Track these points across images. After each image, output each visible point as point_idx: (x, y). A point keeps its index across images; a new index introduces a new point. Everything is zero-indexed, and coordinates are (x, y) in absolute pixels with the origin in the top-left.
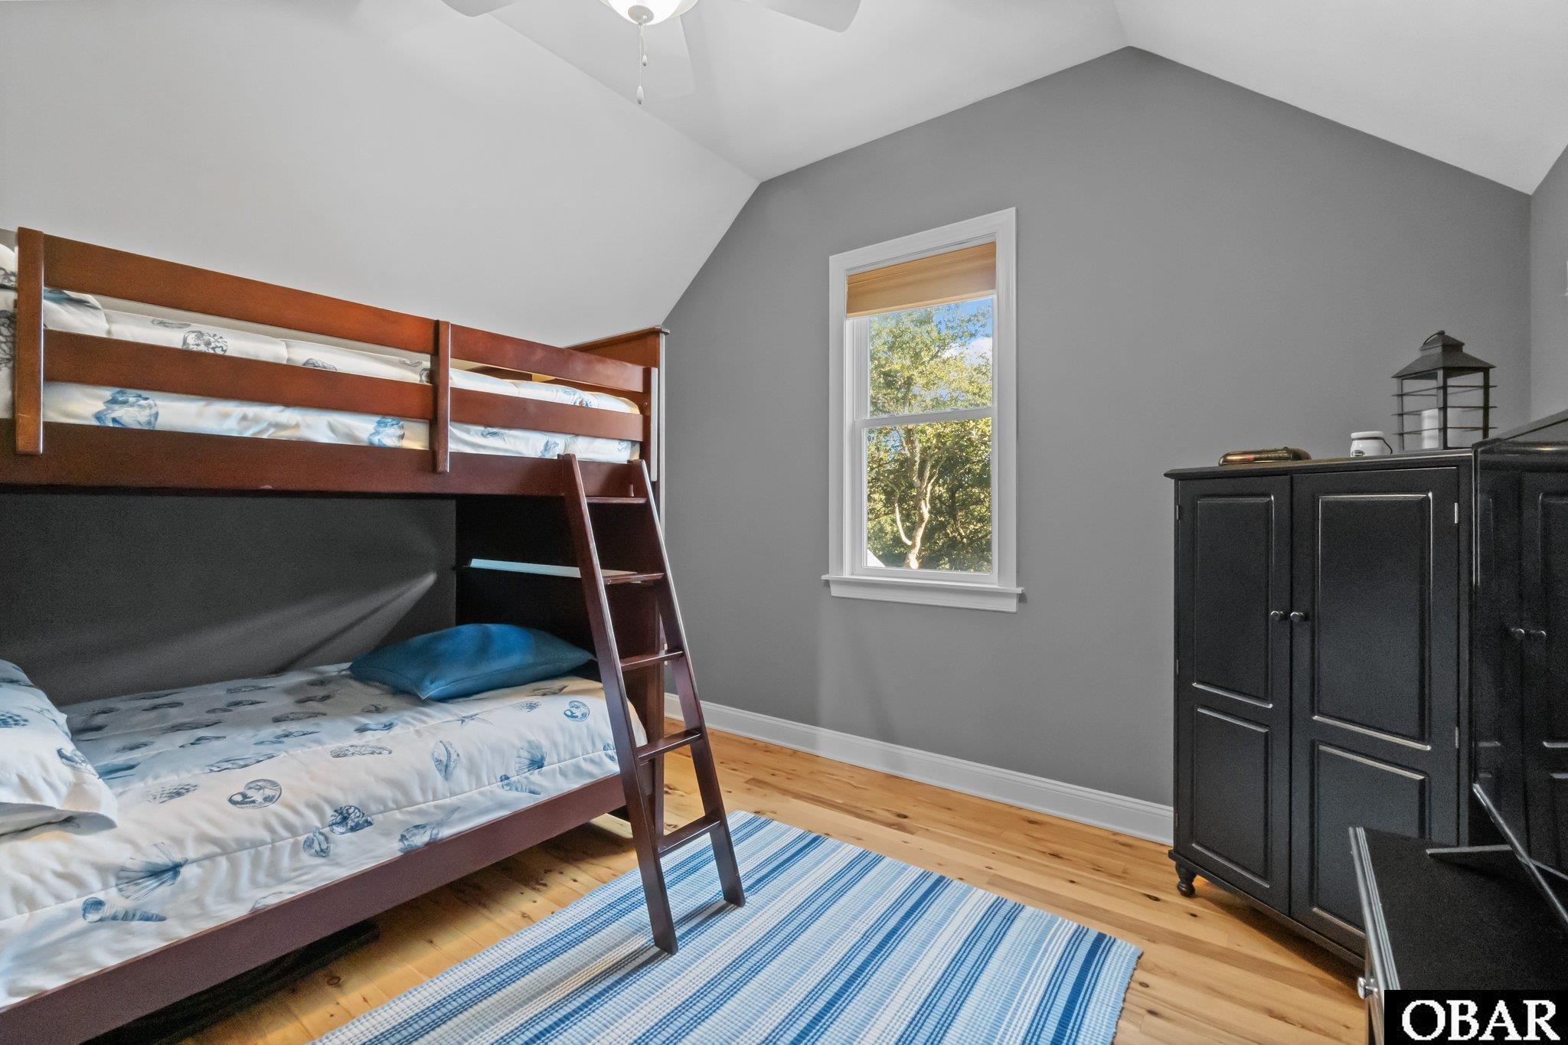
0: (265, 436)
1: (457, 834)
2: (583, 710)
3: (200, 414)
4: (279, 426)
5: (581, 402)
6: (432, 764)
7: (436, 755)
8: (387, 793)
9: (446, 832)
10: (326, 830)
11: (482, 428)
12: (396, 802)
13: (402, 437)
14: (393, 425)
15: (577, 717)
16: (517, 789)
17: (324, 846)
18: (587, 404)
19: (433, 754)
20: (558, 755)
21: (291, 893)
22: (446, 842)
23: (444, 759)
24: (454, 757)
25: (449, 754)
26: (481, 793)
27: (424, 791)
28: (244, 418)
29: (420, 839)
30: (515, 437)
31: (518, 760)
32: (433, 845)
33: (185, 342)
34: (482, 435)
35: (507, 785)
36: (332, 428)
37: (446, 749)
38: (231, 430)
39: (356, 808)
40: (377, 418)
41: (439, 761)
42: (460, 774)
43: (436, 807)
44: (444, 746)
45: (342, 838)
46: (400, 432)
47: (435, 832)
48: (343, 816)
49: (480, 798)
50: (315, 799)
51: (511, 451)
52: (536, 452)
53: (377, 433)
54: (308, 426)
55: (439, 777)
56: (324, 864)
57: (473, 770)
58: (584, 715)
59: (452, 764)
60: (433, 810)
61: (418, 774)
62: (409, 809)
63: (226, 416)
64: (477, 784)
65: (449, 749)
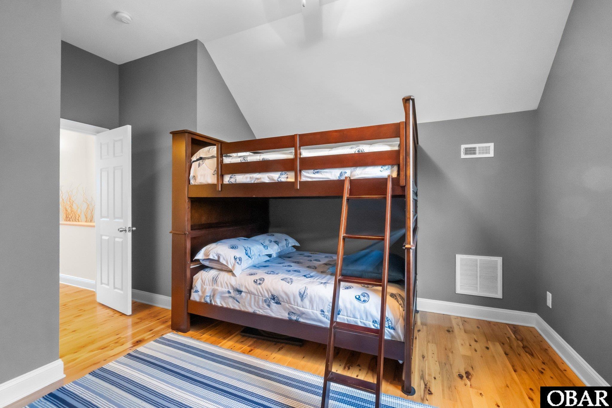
0: (256, 182)
1: (305, 323)
2: (366, 299)
3: (243, 178)
4: (257, 179)
5: (358, 151)
6: (298, 293)
7: (301, 290)
8: (284, 296)
9: (301, 320)
10: (270, 299)
11: (312, 171)
12: (286, 300)
13: (287, 178)
14: (285, 174)
15: (360, 300)
16: (327, 318)
17: (269, 304)
18: (362, 151)
19: (300, 290)
20: (347, 313)
21: (262, 313)
22: (301, 323)
23: (302, 293)
24: (305, 294)
25: (304, 292)
26: (313, 312)
27: (294, 301)
28: (250, 178)
29: (294, 318)
30: (326, 172)
31: (329, 306)
32: (297, 322)
33: (241, 161)
34: (313, 173)
35: (323, 314)
36: (269, 178)
37: (305, 290)
38: (249, 181)
39: (276, 297)
40: (280, 173)
41: (300, 293)
42: (307, 302)
43: (297, 308)
44: (305, 289)
45: (273, 305)
46: (286, 176)
47: (298, 317)
48: (273, 298)
49: (311, 313)
50: (267, 288)
51: (325, 178)
52: (336, 177)
53: (279, 177)
54: (263, 178)
55: (299, 299)
56: (269, 309)
57: (311, 301)
58: (364, 301)
59: (304, 296)
60: (296, 309)
61: (293, 295)
62: (290, 305)
63: (247, 178)
64: (312, 308)
65: (306, 290)
